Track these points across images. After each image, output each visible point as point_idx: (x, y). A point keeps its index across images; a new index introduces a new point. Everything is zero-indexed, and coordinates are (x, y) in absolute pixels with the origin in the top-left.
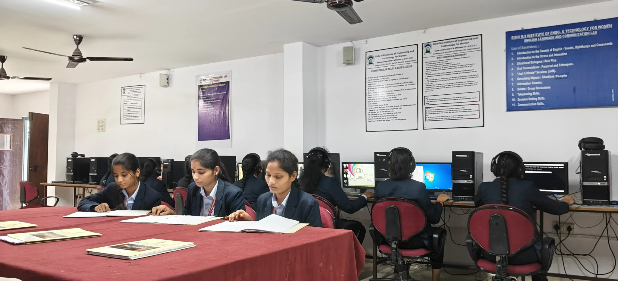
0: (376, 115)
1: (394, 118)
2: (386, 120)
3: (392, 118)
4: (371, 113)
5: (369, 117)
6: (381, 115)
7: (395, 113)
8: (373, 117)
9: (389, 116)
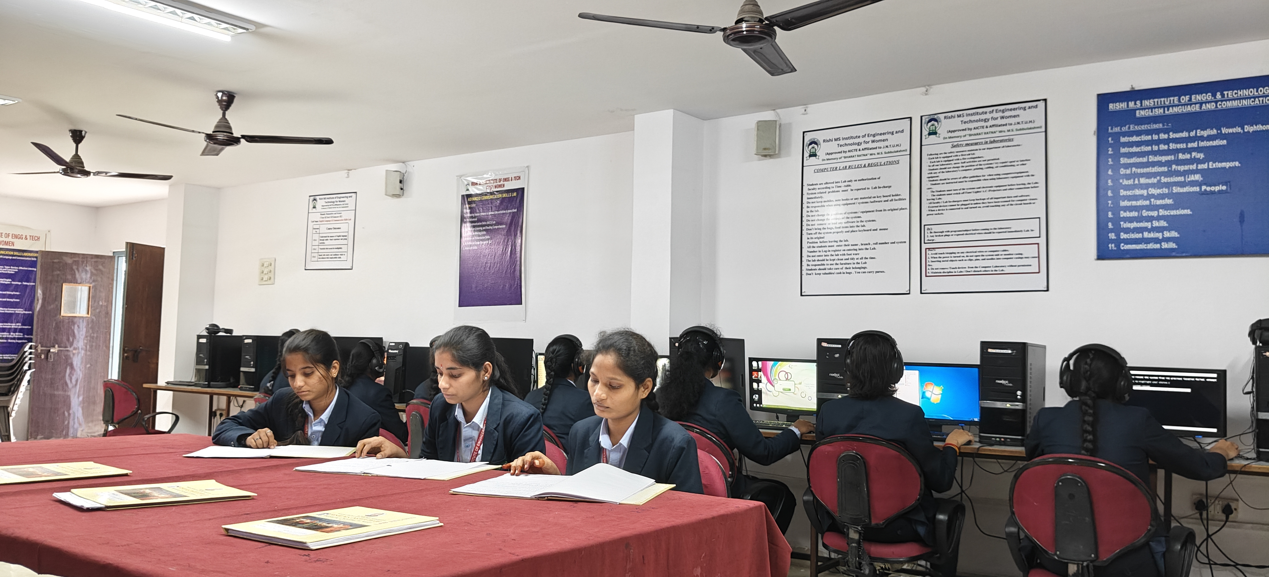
0: (823, 262)
1: (860, 268)
2: (844, 273)
3: (856, 268)
4: (812, 256)
5: (808, 265)
6: (832, 262)
7: (862, 258)
8: (815, 265)
9: (849, 264)
